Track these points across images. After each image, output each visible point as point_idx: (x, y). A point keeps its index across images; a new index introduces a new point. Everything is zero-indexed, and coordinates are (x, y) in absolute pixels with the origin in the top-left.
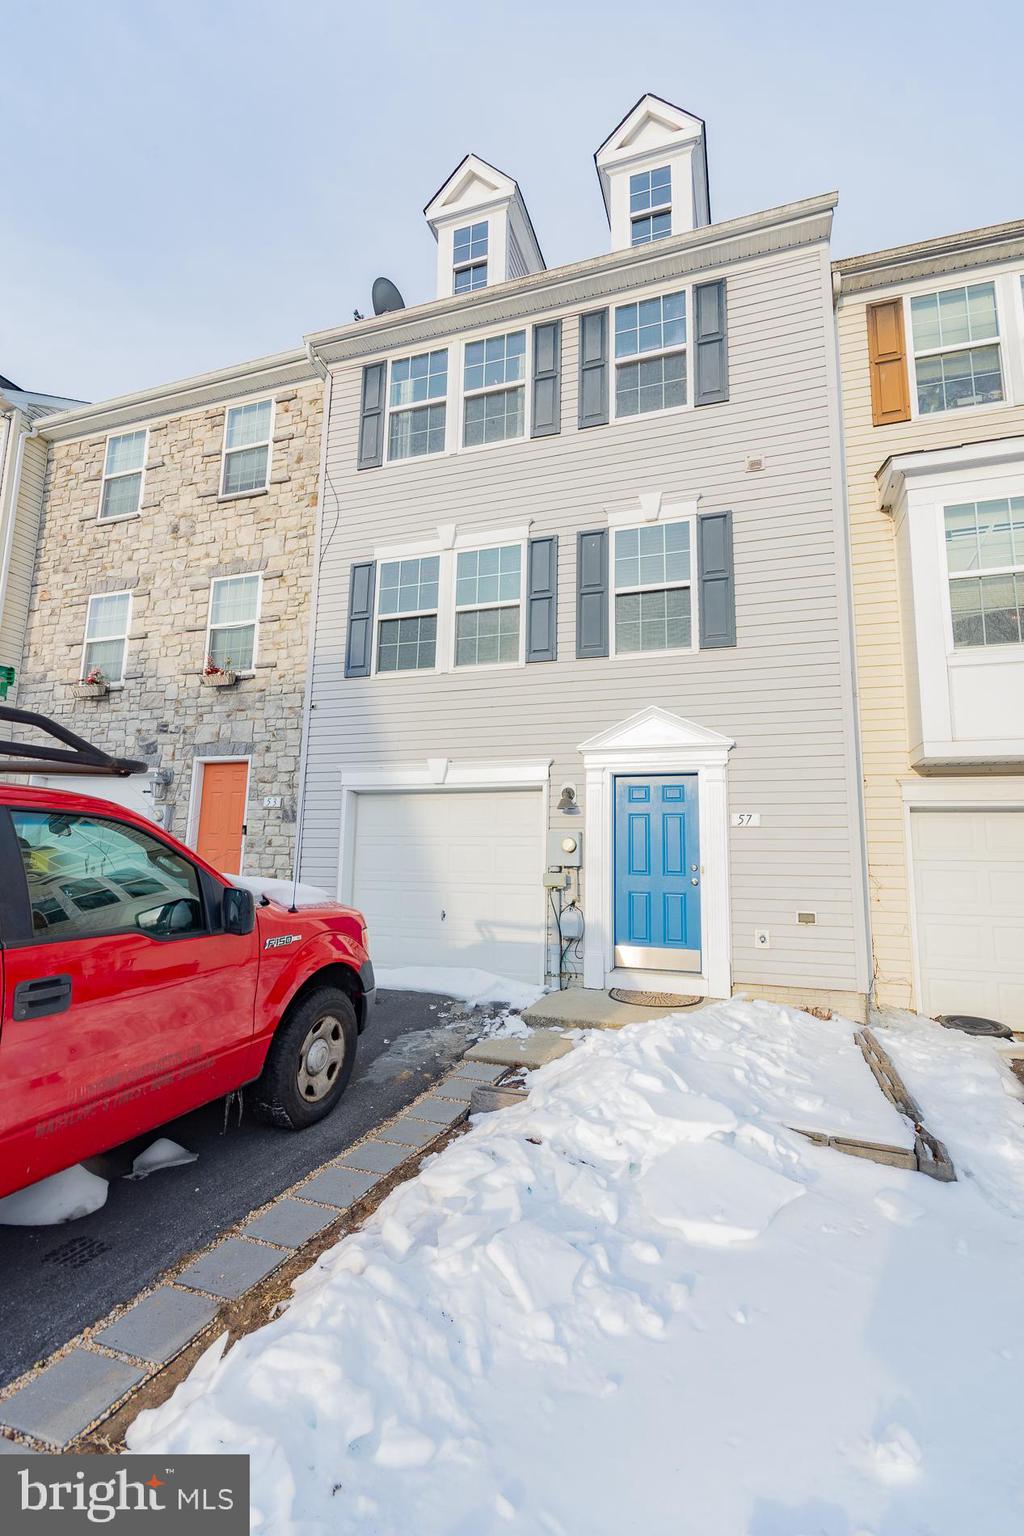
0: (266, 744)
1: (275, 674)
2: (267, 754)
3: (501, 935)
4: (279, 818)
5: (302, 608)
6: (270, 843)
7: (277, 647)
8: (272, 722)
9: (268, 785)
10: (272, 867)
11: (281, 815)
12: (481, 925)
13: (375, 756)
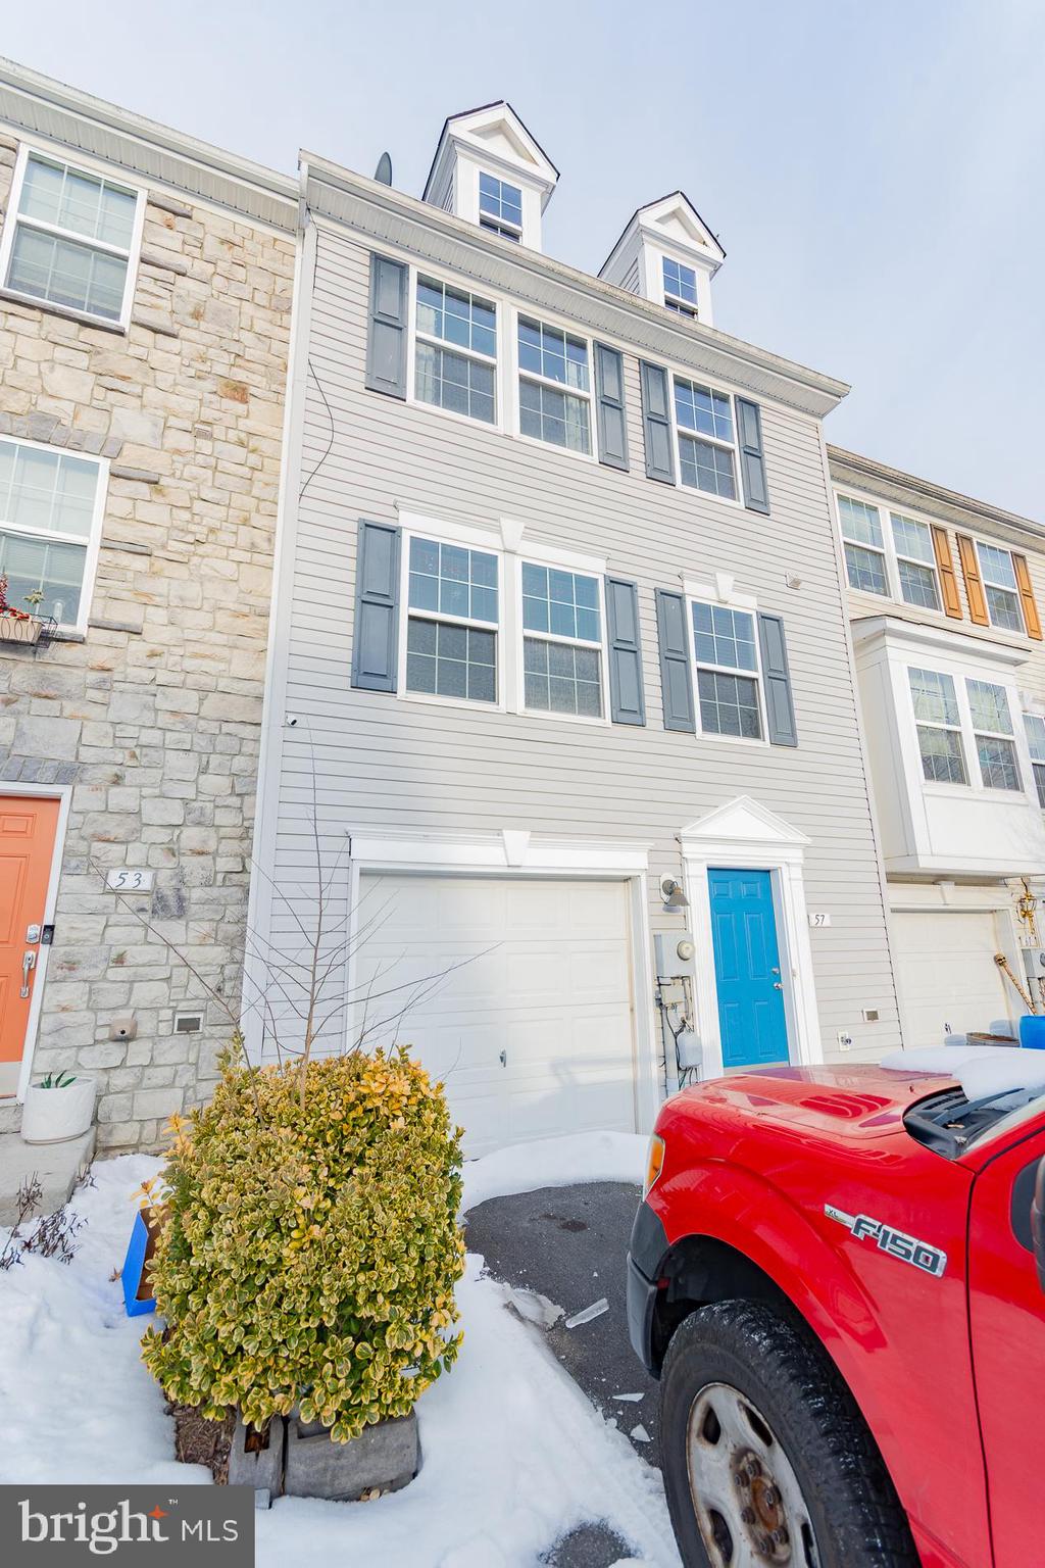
0: (116, 769)
1: (137, 648)
2: (115, 790)
3: (585, 1076)
4: (143, 910)
5: (201, 549)
6: (120, 960)
7: (145, 600)
8: (131, 731)
9: (115, 847)
10: (125, 1006)
11: (147, 903)
12: (558, 1066)
13: (410, 818)
